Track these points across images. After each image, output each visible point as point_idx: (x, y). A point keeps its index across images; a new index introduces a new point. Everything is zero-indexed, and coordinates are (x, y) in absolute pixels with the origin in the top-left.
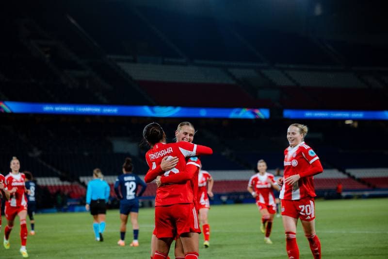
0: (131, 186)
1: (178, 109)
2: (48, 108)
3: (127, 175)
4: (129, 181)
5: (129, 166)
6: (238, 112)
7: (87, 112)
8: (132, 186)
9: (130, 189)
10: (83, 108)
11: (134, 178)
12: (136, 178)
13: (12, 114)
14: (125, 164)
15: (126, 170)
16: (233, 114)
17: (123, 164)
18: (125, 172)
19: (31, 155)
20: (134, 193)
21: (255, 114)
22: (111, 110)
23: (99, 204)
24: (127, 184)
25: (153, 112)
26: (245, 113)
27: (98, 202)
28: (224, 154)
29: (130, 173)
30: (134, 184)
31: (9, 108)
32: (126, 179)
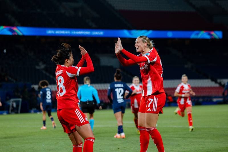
0: (119, 92)
1: (150, 32)
2: (50, 32)
3: (117, 83)
4: (119, 88)
5: (119, 75)
6: (198, 34)
7: (80, 34)
8: (121, 91)
9: (119, 93)
10: (77, 31)
11: (122, 86)
12: (124, 85)
13: (23, 36)
14: (115, 74)
15: (117, 79)
16: (194, 35)
17: (114, 74)
18: (116, 80)
19: (37, 67)
20: (122, 97)
21: (211, 35)
22: (98, 33)
23: (88, 104)
24: (117, 90)
25: (131, 34)
26: (203, 35)
27: (88, 103)
28: (186, 66)
29: (120, 81)
30: (122, 90)
31: (21, 32)
32: (116, 86)
